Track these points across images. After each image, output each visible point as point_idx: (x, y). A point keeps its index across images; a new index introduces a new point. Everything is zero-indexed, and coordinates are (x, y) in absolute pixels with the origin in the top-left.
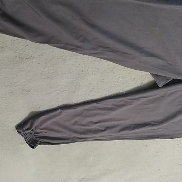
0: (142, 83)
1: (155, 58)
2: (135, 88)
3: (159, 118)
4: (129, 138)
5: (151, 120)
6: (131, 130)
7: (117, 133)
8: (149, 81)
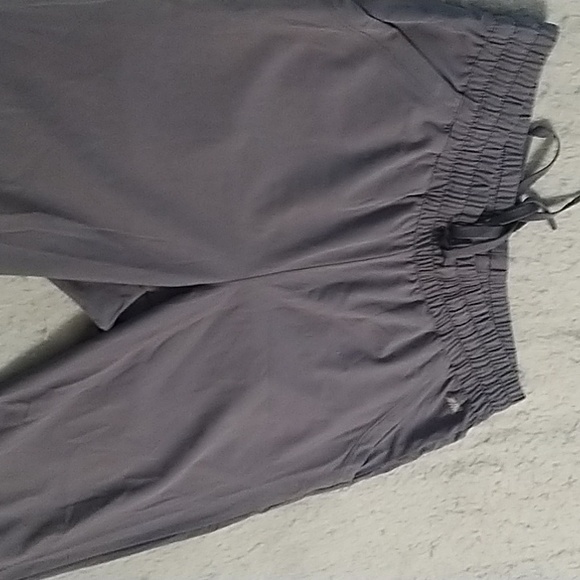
0: (44, 331)
1: (43, 215)
2: (24, 355)
3: (151, 458)
4: (65, 566)
5: (126, 471)
6: (66, 530)
7: (20, 553)
8: (69, 319)
